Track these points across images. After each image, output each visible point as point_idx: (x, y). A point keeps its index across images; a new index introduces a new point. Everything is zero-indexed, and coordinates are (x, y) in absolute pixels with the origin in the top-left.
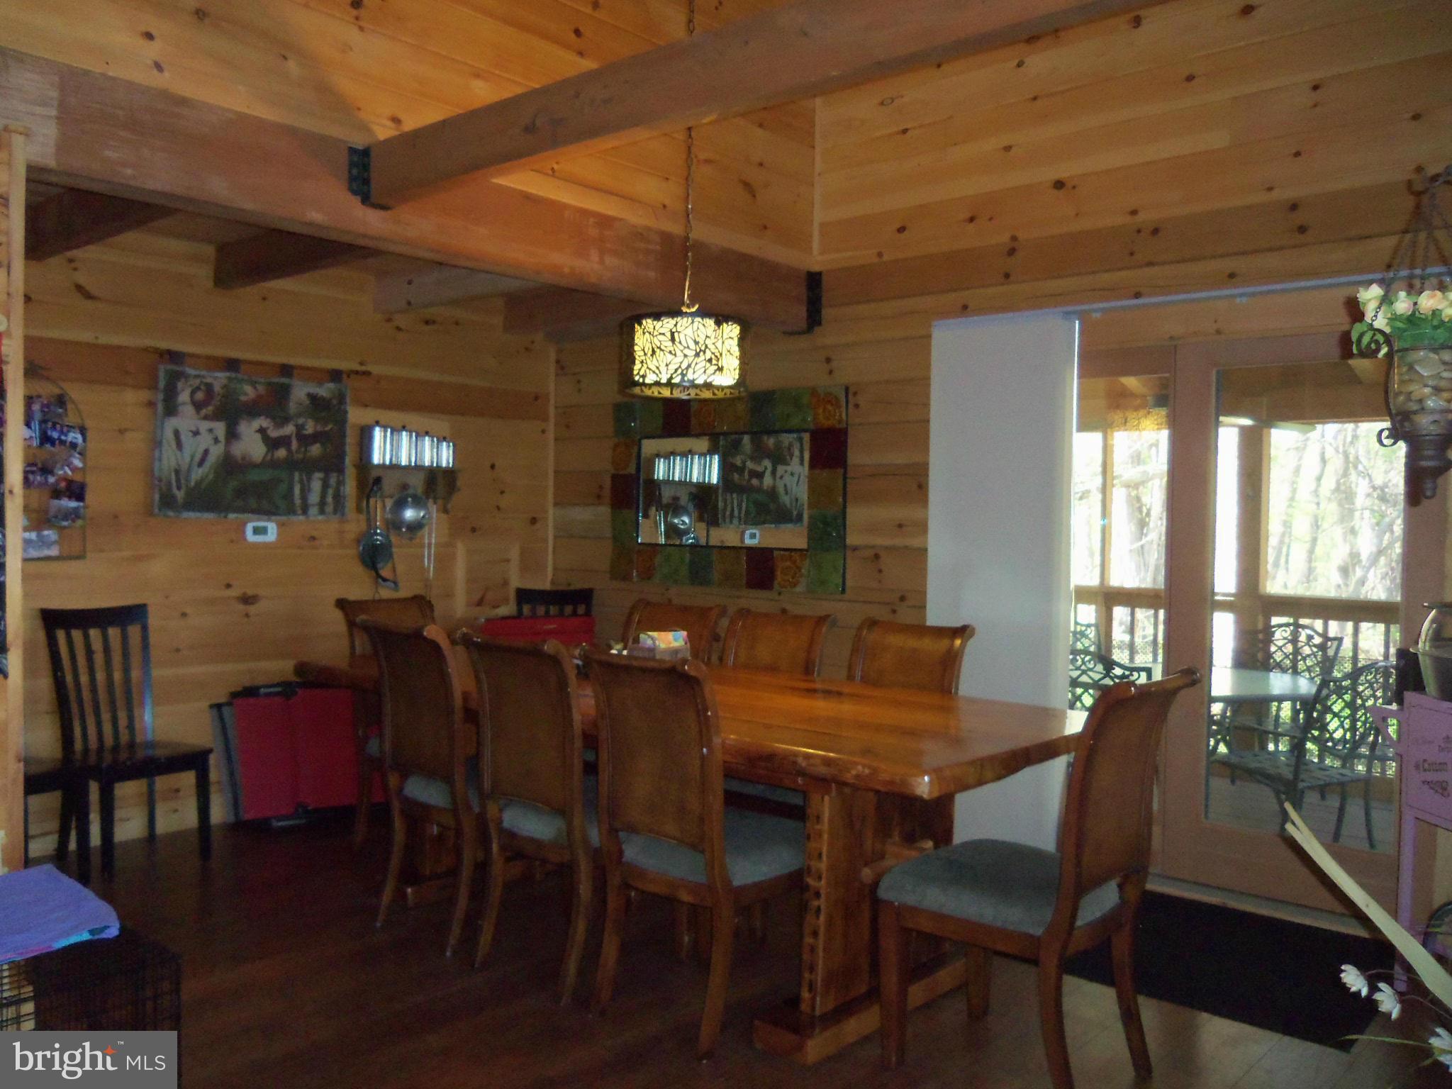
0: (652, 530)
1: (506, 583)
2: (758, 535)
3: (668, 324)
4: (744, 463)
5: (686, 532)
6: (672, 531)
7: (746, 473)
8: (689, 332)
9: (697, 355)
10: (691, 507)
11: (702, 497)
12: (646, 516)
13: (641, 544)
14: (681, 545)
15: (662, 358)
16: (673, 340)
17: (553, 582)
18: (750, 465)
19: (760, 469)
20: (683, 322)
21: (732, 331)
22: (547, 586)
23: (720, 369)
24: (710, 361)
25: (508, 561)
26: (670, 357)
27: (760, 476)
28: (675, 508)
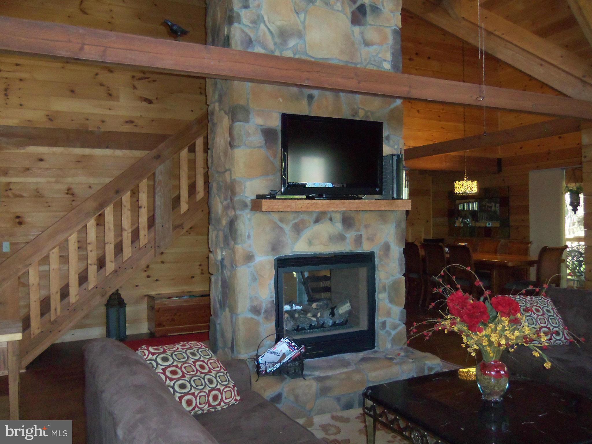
0: (459, 223)
1: (421, 237)
2: (491, 224)
3: (461, 182)
4: (486, 204)
5: (468, 224)
6: (465, 223)
7: (486, 207)
8: (466, 184)
9: (468, 188)
10: (470, 217)
11: (473, 214)
12: (457, 219)
13: (457, 227)
14: (467, 227)
15: (460, 189)
16: (462, 185)
17: (433, 237)
18: (488, 204)
19: (491, 205)
20: (464, 182)
21: (475, 182)
22: (431, 238)
23: (472, 190)
24: (470, 189)
25: (421, 232)
26: (462, 189)
27: (491, 207)
28: (465, 217)
